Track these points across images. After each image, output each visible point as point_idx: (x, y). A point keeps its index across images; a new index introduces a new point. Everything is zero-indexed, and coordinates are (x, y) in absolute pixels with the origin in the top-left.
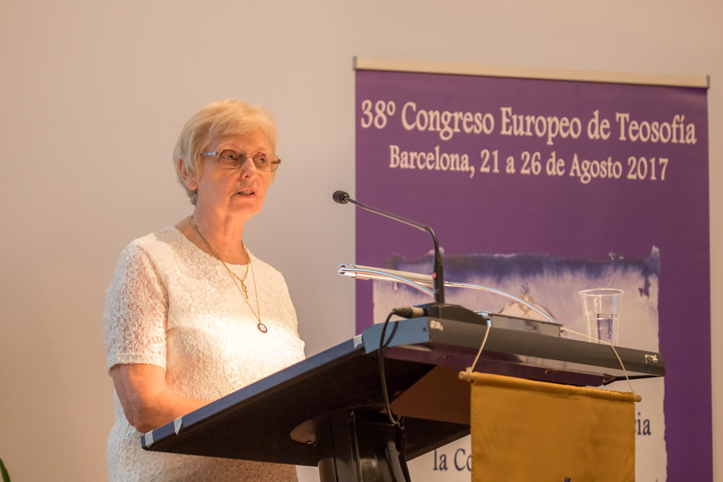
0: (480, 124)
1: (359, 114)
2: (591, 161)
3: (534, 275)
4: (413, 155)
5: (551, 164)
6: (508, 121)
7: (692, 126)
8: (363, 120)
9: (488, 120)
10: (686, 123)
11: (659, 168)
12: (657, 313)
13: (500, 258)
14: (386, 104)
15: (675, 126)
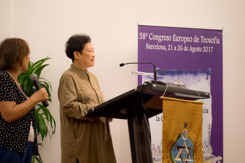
0: (168, 38)
1: (139, 36)
2: (195, 47)
3: (181, 75)
4: (152, 46)
5: (185, 48)
6: (175, 38)
7: (219, 39)
8: (140, 37)
9: (170, 37)
10: (217, 39)
11: (211, 49)
12: (210, 84)
13: (173, 71)
14: (145, 34)
15: (215, 39)
